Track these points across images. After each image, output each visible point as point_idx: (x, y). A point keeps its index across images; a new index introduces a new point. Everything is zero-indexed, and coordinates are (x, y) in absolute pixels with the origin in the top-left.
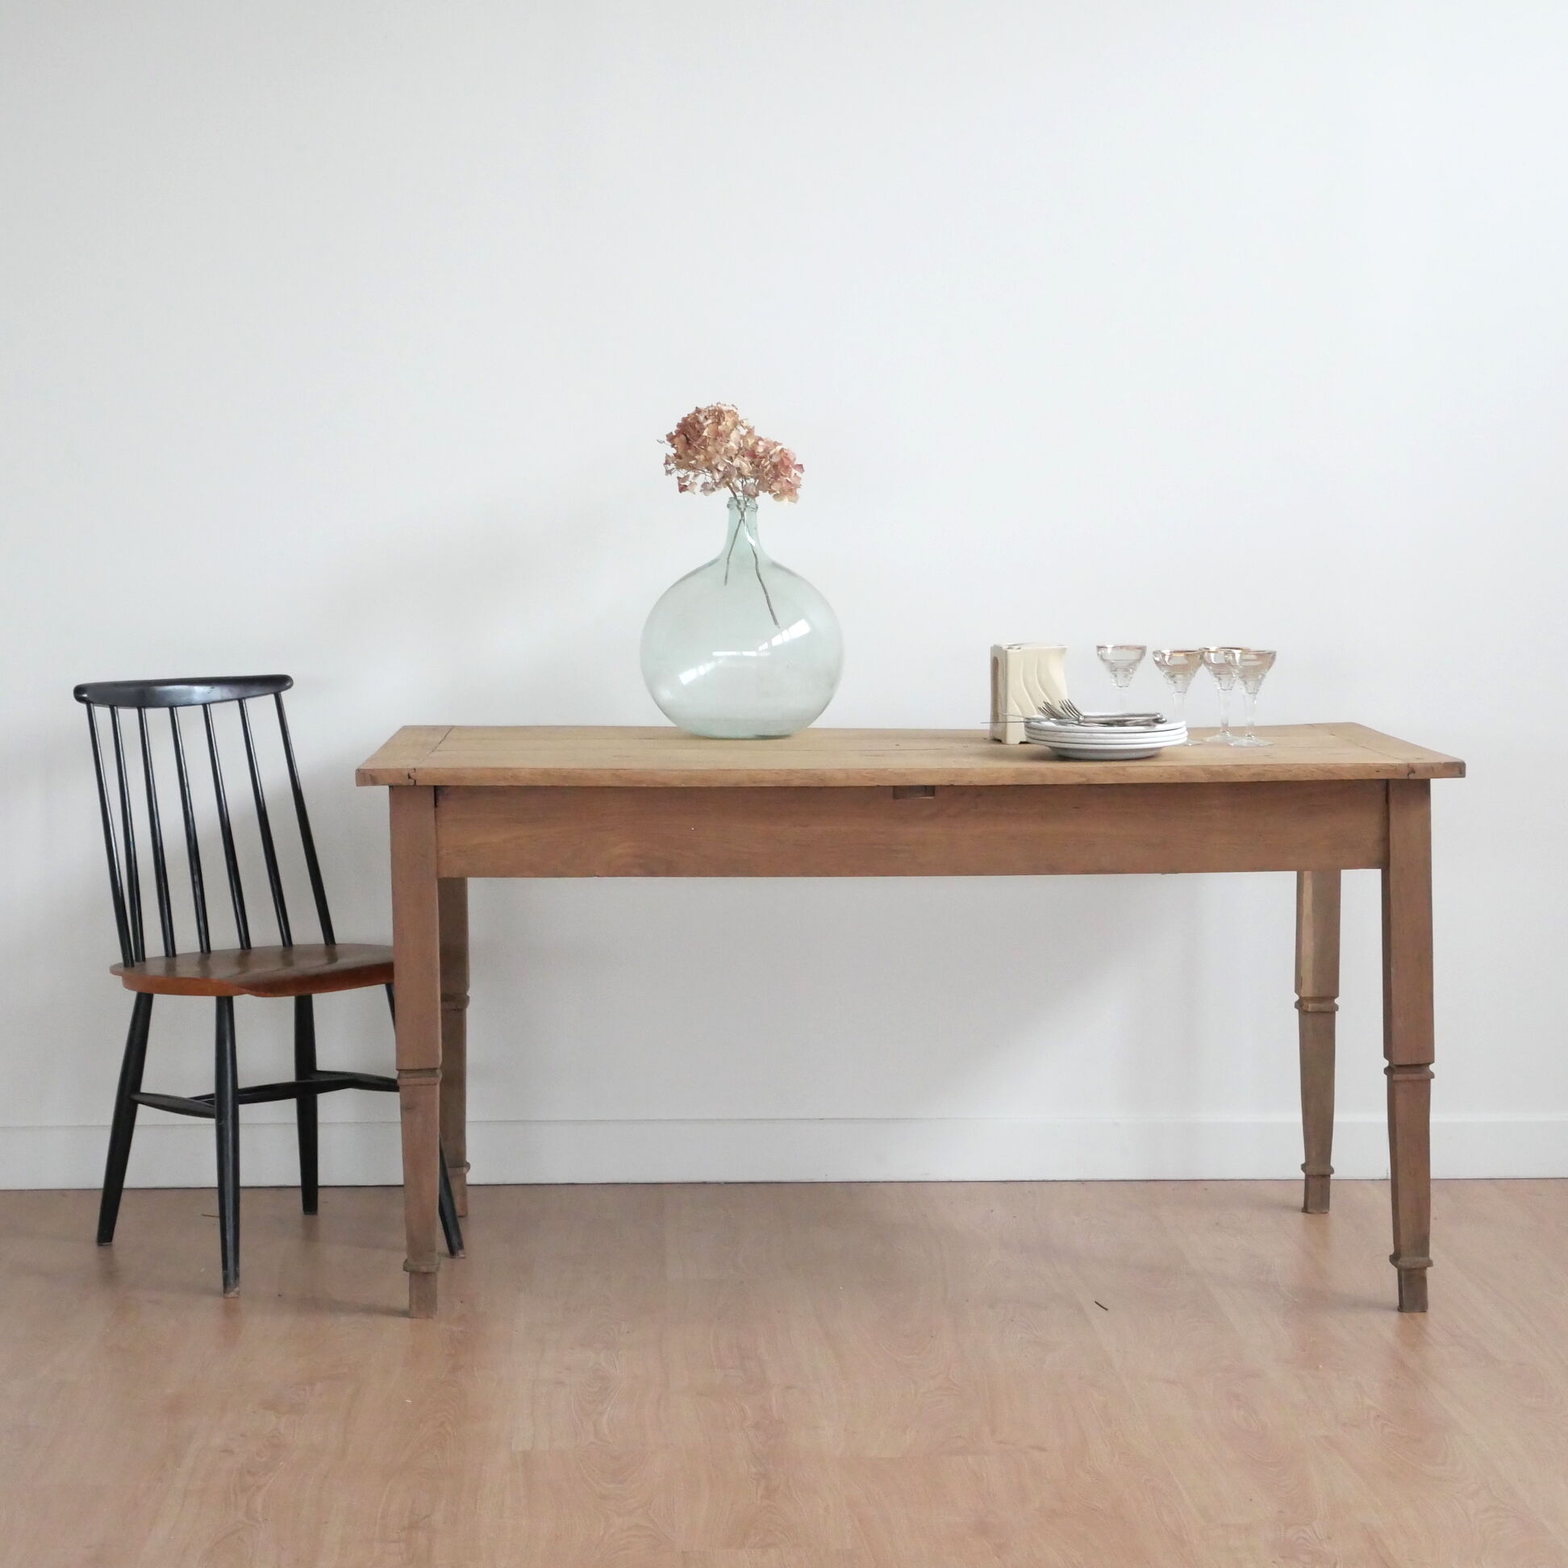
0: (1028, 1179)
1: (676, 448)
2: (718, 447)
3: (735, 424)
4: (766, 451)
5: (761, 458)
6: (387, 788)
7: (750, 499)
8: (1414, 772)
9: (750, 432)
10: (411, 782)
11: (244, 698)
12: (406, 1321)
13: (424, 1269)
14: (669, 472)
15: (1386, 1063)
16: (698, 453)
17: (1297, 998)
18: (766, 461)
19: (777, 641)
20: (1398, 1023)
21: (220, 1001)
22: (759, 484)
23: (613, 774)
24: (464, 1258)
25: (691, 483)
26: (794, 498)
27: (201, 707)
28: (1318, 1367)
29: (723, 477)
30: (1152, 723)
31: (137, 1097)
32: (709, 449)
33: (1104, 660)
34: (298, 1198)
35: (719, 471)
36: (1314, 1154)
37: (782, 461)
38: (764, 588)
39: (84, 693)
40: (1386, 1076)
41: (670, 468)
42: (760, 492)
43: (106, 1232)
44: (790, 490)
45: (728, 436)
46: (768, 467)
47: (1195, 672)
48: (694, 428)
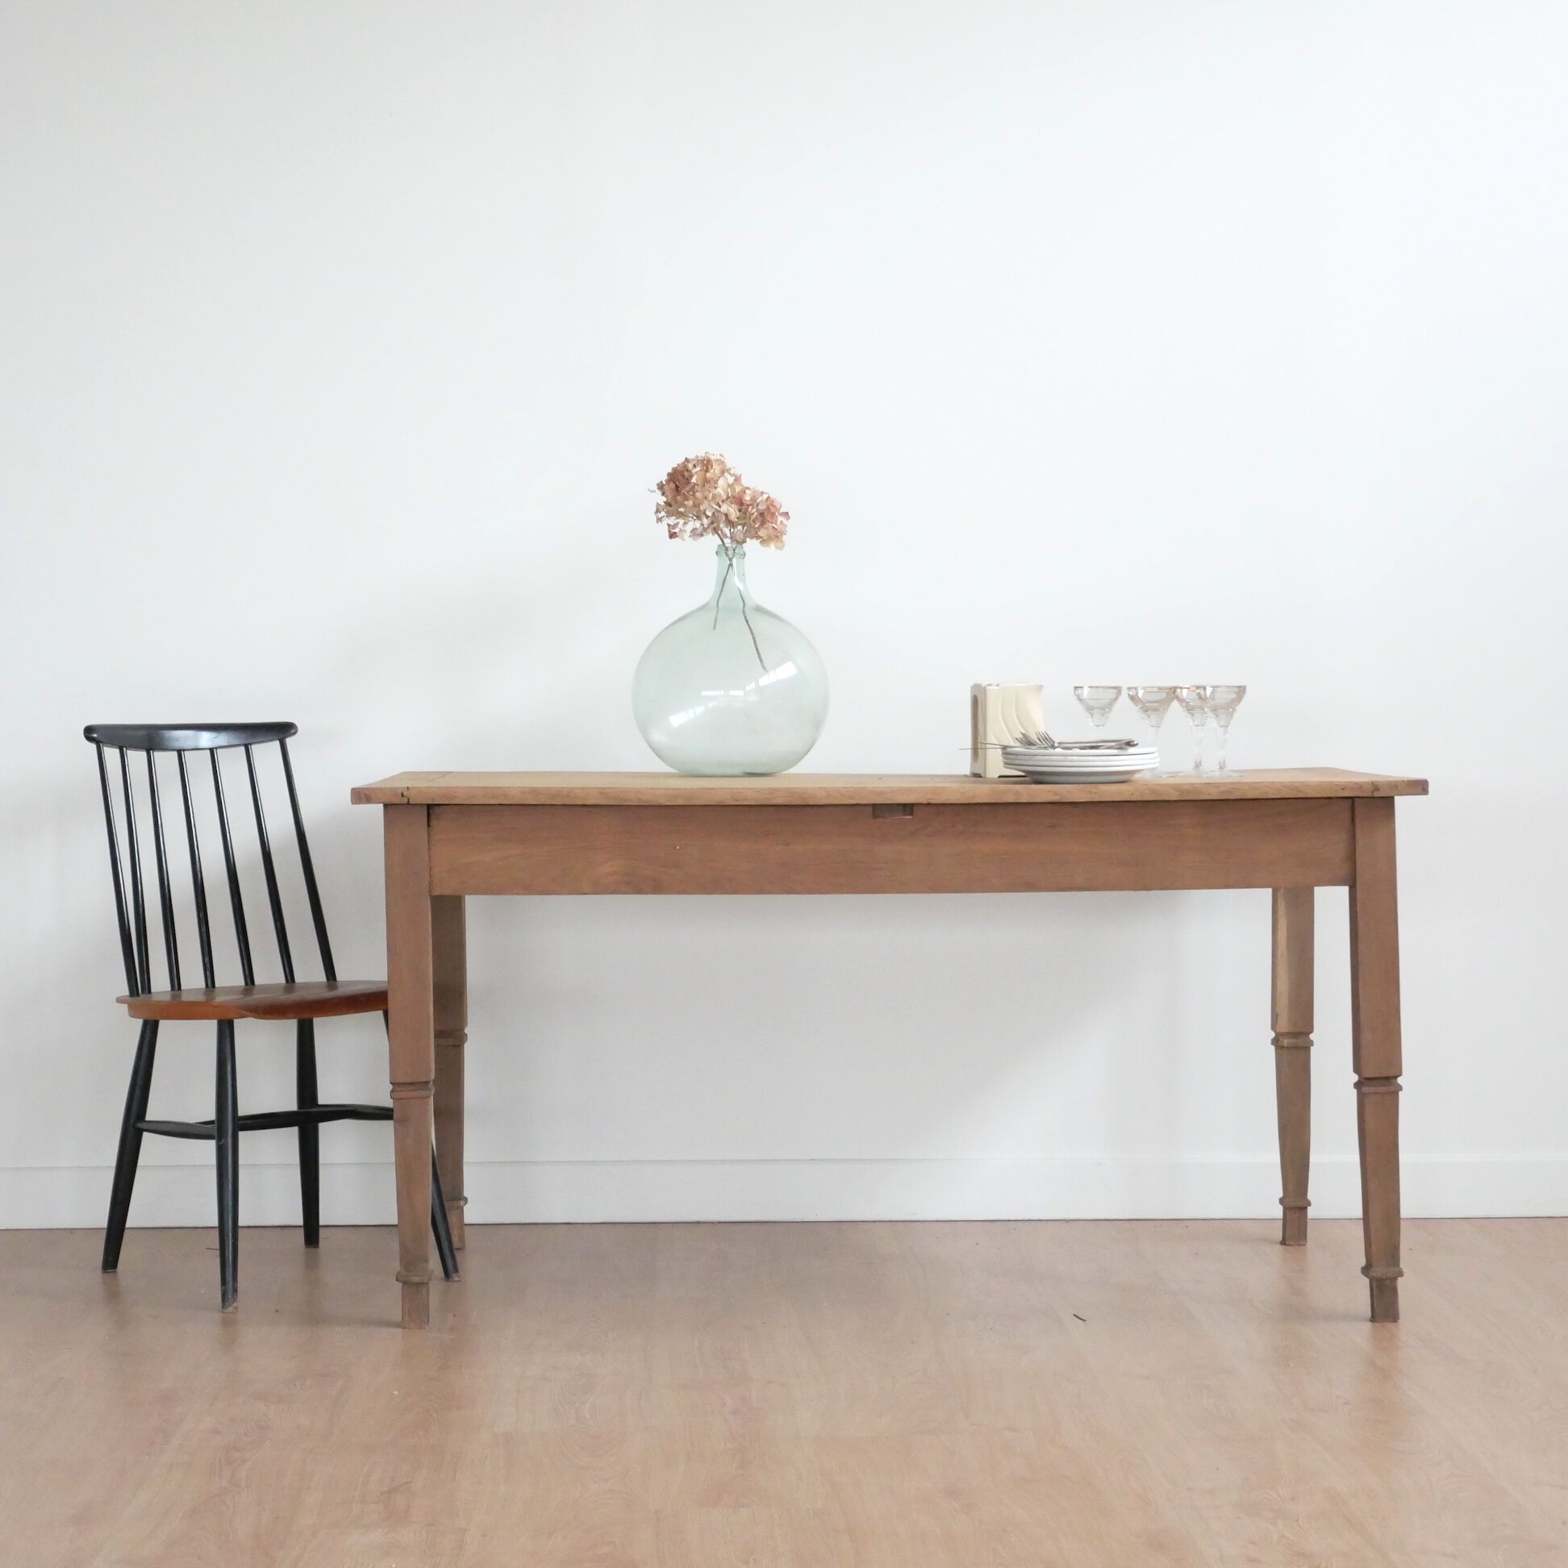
0: (1014, 1219)
1: (666, 497)
2: (706, 493)
3: (723, 472)
4: (754, 499)
5: (748, 505)
6: (381, 806)
7: (739, 546)
8: (1378, 790)
9: (737, 479)
10: (405, 801)
11: (250, 744)
12: (399, 1331)
13: (416, 1279)
14: (659, 520)
15: (1355, 1078)
16: (686, 499)
17: (1273, 1035)
18: (753, 508)
19: (764, 681)
20: (1367, 1036)
21: (221, 1024)
22: (746, 531)
23: (601, 793)
24: (459, 1281)
25: (681, 530)
26: (779, 544)
27: (208, 751)
28: (1288, 1364)
29: (712, 523)
30: (1124, 746)
31: (140, 1125)
32: (698, 495)
33: (1081, 700)
34: (300, 1235)
35: (707, 517)
36: (1291, 1187)
37: (768, 508)
38: (751, 630)
39: (94, 733)
40: (1355, 1091)
41: (660, 515)
42: (748, 539)
43: (111, 1260)
44: (776, 537)
45: (716, 482)
46: (755, 514)
47: (1168, 707)
48: (683, 476)
